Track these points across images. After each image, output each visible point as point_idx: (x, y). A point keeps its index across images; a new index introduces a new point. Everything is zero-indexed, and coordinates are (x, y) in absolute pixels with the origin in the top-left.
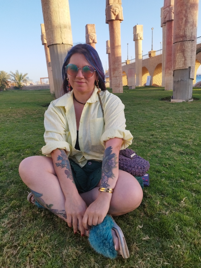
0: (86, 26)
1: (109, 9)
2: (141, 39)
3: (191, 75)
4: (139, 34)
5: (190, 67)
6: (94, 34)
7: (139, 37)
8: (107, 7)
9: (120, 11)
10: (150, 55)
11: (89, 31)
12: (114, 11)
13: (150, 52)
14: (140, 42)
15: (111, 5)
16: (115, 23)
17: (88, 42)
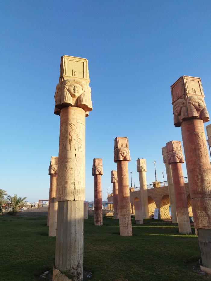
0: (94, 160)
1: (117, 152)
2: (144, 171)
4: (142, 166)
6: (101, 167)
7: (143, 169)
8: (115, 150)
9: (128, 153)
10: (154, 185)
11: (96, 164)
12: (122, 153)
13: (155, 182)
14: (144, 174)
15: (119, 148)
16: (123, 163)
17: (94, 174)
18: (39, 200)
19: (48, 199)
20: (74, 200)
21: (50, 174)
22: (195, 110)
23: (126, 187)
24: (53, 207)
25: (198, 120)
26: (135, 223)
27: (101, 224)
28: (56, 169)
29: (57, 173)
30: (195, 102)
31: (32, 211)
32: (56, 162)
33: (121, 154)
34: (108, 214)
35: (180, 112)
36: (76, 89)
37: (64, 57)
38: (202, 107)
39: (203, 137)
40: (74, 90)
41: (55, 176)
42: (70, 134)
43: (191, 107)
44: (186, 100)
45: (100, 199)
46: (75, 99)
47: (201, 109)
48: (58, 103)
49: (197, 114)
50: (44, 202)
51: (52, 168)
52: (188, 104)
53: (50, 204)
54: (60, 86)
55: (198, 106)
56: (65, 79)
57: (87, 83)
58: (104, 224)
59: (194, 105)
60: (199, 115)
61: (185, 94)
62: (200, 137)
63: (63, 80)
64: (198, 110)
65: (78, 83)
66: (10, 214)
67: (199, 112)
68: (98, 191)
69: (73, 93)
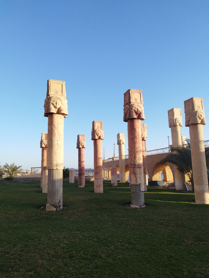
0: (78, 136)
1: (94, 132)
3: (141, 189)
5: (140, 184)
6: (84, 142)
9: (102, 134)
11: (80, 139)
14: (123, 146)
15: (95, 130)
16: (98, 141)
17: (78, 147)
18: (32, 168)
19: (41, 167)
20: (57, 169)
21: (41, 147)
22: (135, 114)
23: (100, 159)
24: (45, 173)
25: (137, 120)
26: (111, 186)
27: (84, 186)
28: (46, 143)
29: (47, 146)
30: (135, 108)
31: (26, 177)
32: (46, 138)
33: (97, 134)
34: (92, 179)
35: (127, 114)
36: (57, 103)
37: (49, 81)
38: (139, 111)
39: (139, 131)
40: (56, 104)
41: (46, 149)
42: (54, 131)
43: (132, 112)
44: (130, 106)
45: (83, 167)
46: (57, 109)
47: (139, 113)
48: (46, 112)
49: (135, 117)
50: (36, 169)
51: (43, 143)
52: (131, 109)
53: (42, 171)
54: (47, 101)
55: (137, 111)
56: (50, 96)
57: (64, 98)
58: (86, 186)
59: (134, 110)
60: (137, 116)
61: (130, 102)
62: (137, 131)
63: (49, 97)
64: (136, 113)
65: (59, 99)
66: (7, 179)
67: (138, 115)
68: (81, 161)
69: (56, 106)
